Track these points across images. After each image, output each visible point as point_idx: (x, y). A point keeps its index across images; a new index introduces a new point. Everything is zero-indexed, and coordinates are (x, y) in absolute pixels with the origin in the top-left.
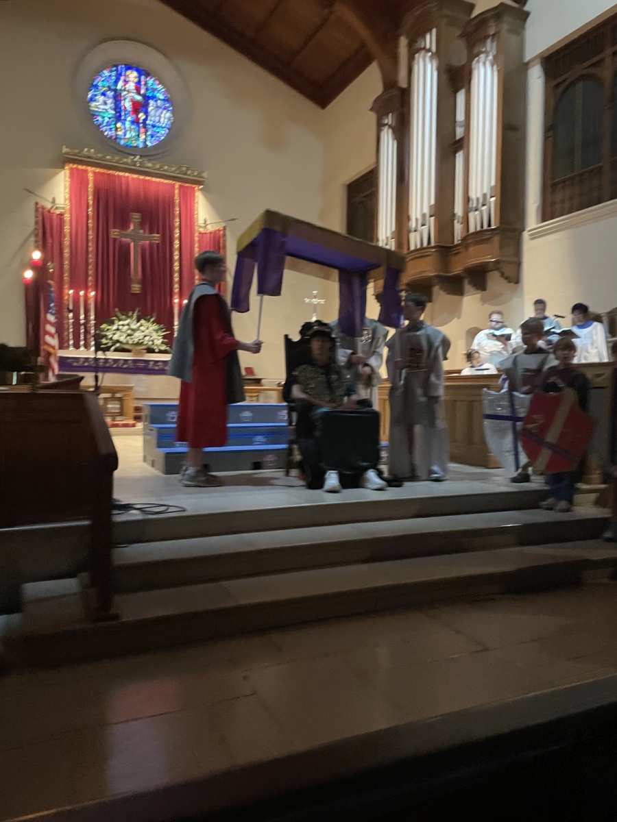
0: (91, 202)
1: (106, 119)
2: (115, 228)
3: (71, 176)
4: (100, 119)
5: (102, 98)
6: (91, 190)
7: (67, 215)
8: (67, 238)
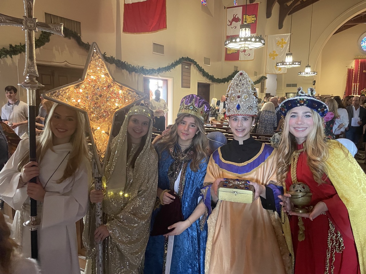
0: (359, 66)
1: (365, 47)
2: (364, 70)
3: (356, 61)
4: (363, 47)
5: (364, 43)
6: (360, 63)
7: (354, 69)
8: (354, 73)
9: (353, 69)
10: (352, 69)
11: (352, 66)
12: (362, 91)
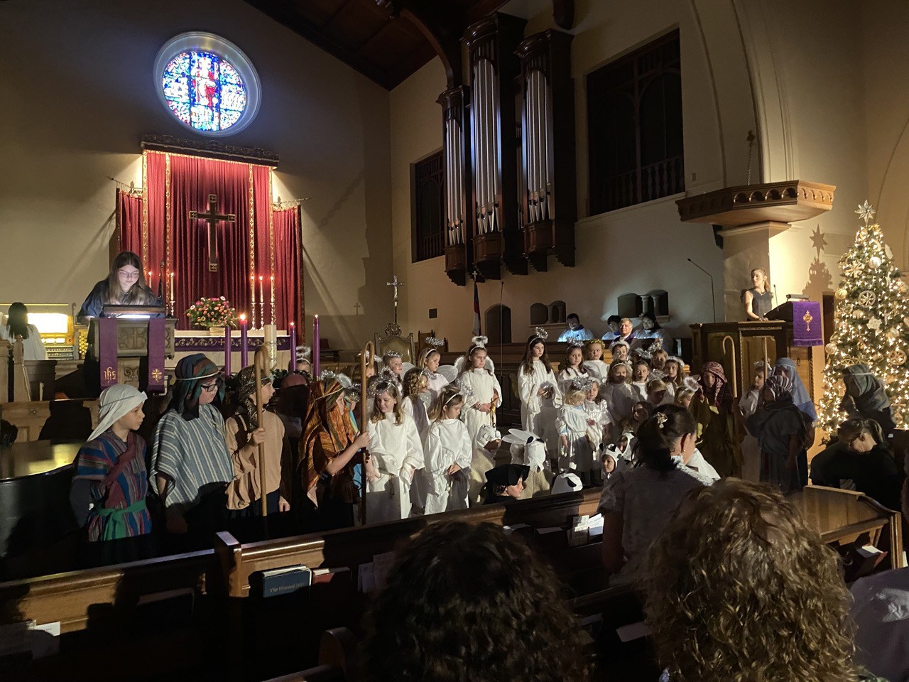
1: (181, 105)
2: (191, 209)
3: (149, 162)
4: (174, 103)
5: (174, 84)
6: (168, 174)
7: (145, 199)
8: (146, 221)
9: (139, 199)
10: (136, 196)
11: (132, 184)
12: (193, 307)
